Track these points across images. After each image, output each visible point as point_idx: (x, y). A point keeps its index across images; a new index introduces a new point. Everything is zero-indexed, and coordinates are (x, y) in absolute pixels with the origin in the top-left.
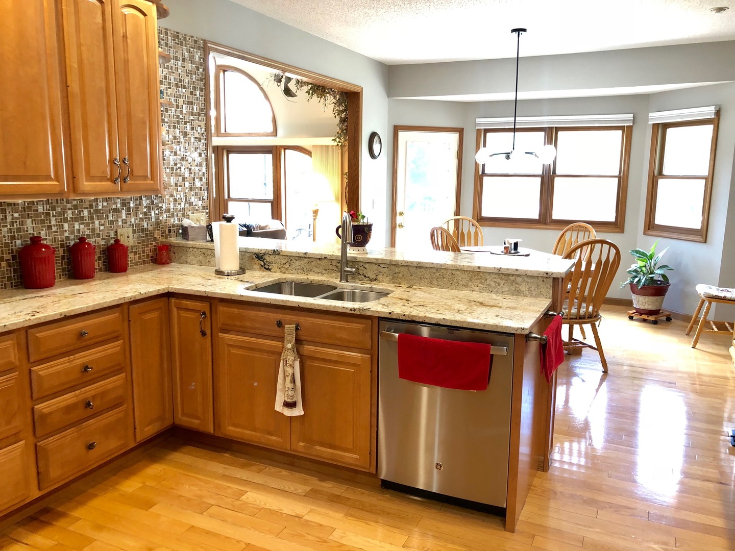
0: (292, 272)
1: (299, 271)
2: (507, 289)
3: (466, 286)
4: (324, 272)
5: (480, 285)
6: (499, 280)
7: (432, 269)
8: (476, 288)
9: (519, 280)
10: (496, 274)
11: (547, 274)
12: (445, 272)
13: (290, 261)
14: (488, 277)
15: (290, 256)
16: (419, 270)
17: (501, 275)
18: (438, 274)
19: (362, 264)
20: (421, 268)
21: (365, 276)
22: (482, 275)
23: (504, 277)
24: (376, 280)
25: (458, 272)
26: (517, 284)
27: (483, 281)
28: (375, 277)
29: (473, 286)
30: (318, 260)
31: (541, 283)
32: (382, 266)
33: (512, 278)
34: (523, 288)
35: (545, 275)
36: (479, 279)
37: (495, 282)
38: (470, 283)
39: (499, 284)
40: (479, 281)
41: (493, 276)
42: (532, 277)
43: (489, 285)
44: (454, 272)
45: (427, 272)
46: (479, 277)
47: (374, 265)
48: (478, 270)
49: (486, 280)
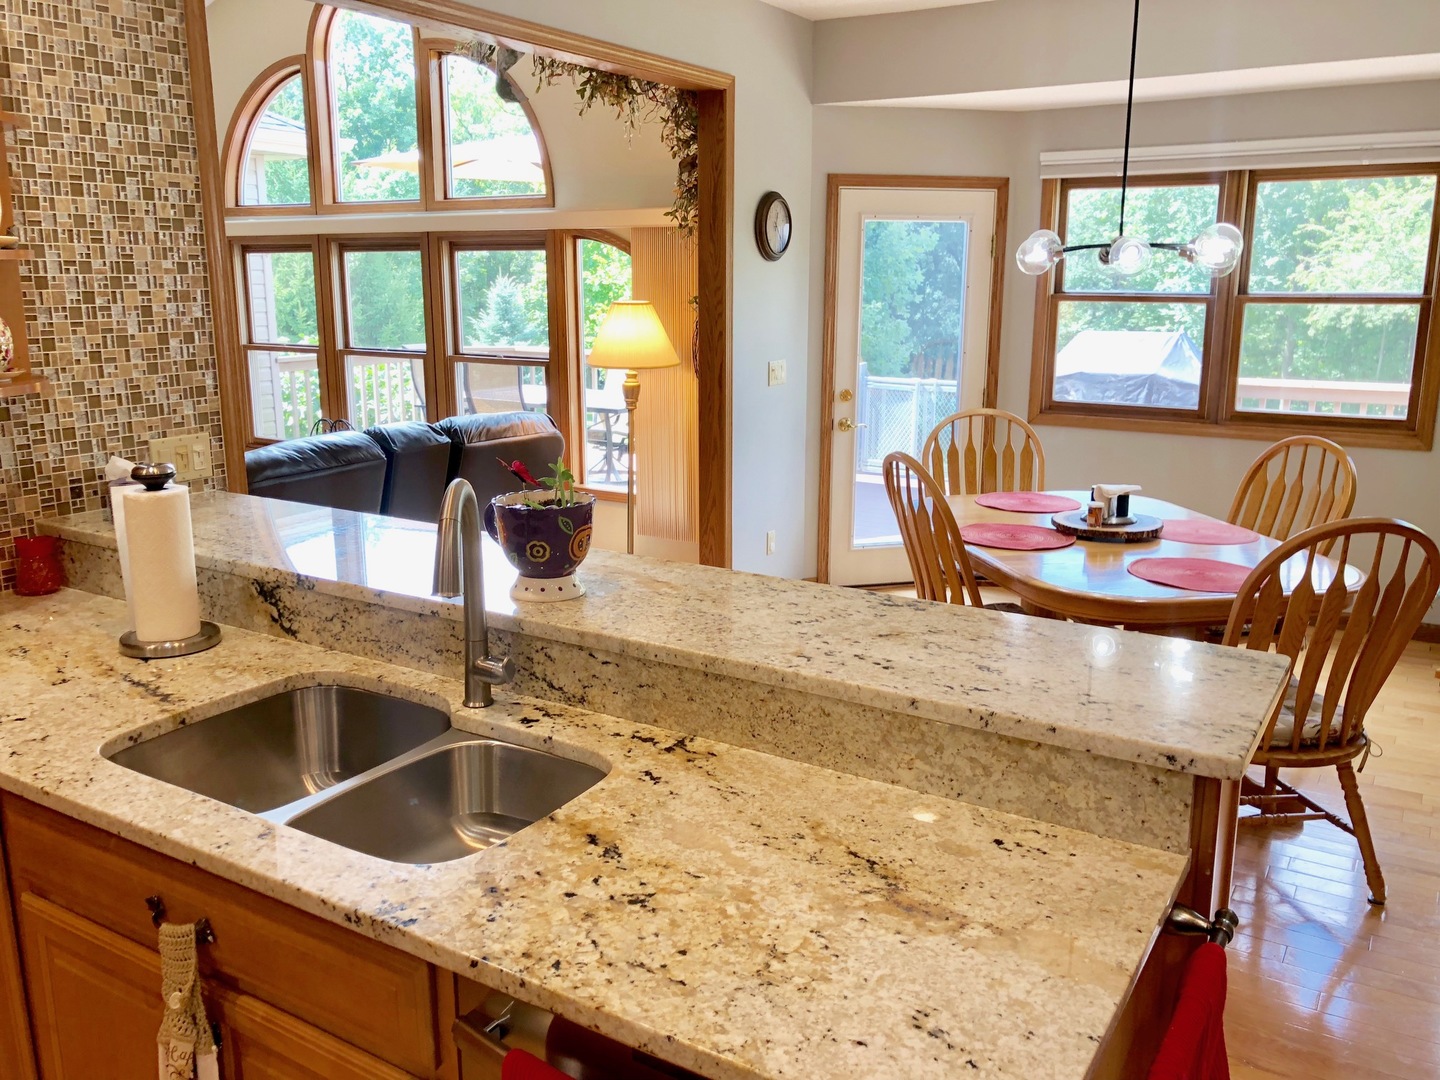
0: (349, 647)
1: (369, 646)
2: (1017, 793)
3: (869, 761)
4: (435, 657)
5: (918, 764)
6: (985, 758)
7: (757, 689)
8: (905, 775)
9: (1061, 765)
10: (975, 732)
11: (1171, 759)
12: (797, 701)
13: (342, 613)
14: (947, 740)
15: (342, 599)
16: (715, 684)
17: (995, 741)
18: (774, 706)
19: (539, 645)
20: (718, 677)
21: (551, 686)
22: (924, 728)
23: (1004, 748)
24: (582, 700)
25: (842, 709)
26: (1053, 778)
27: (930, 751)
28: (580, 692)
29: (893, 765)
30: (417, 618)
31: (1146, 788)
32: (601, 657)
33: (1036, 756)
34: (1078, 796)
35: (1163, 762)
36: (917, 743)
37: (972, 759)
38: (885, 754)
39: (987, 772)
40: (915, 750)
41: (966, 738)
42: (1114, 762)
43: (949, 768)
44: (829, 707)
45: (742, 694)
46: (916, 736)
47: (575, 652)
48: (910, 711)
49: (940, 749)
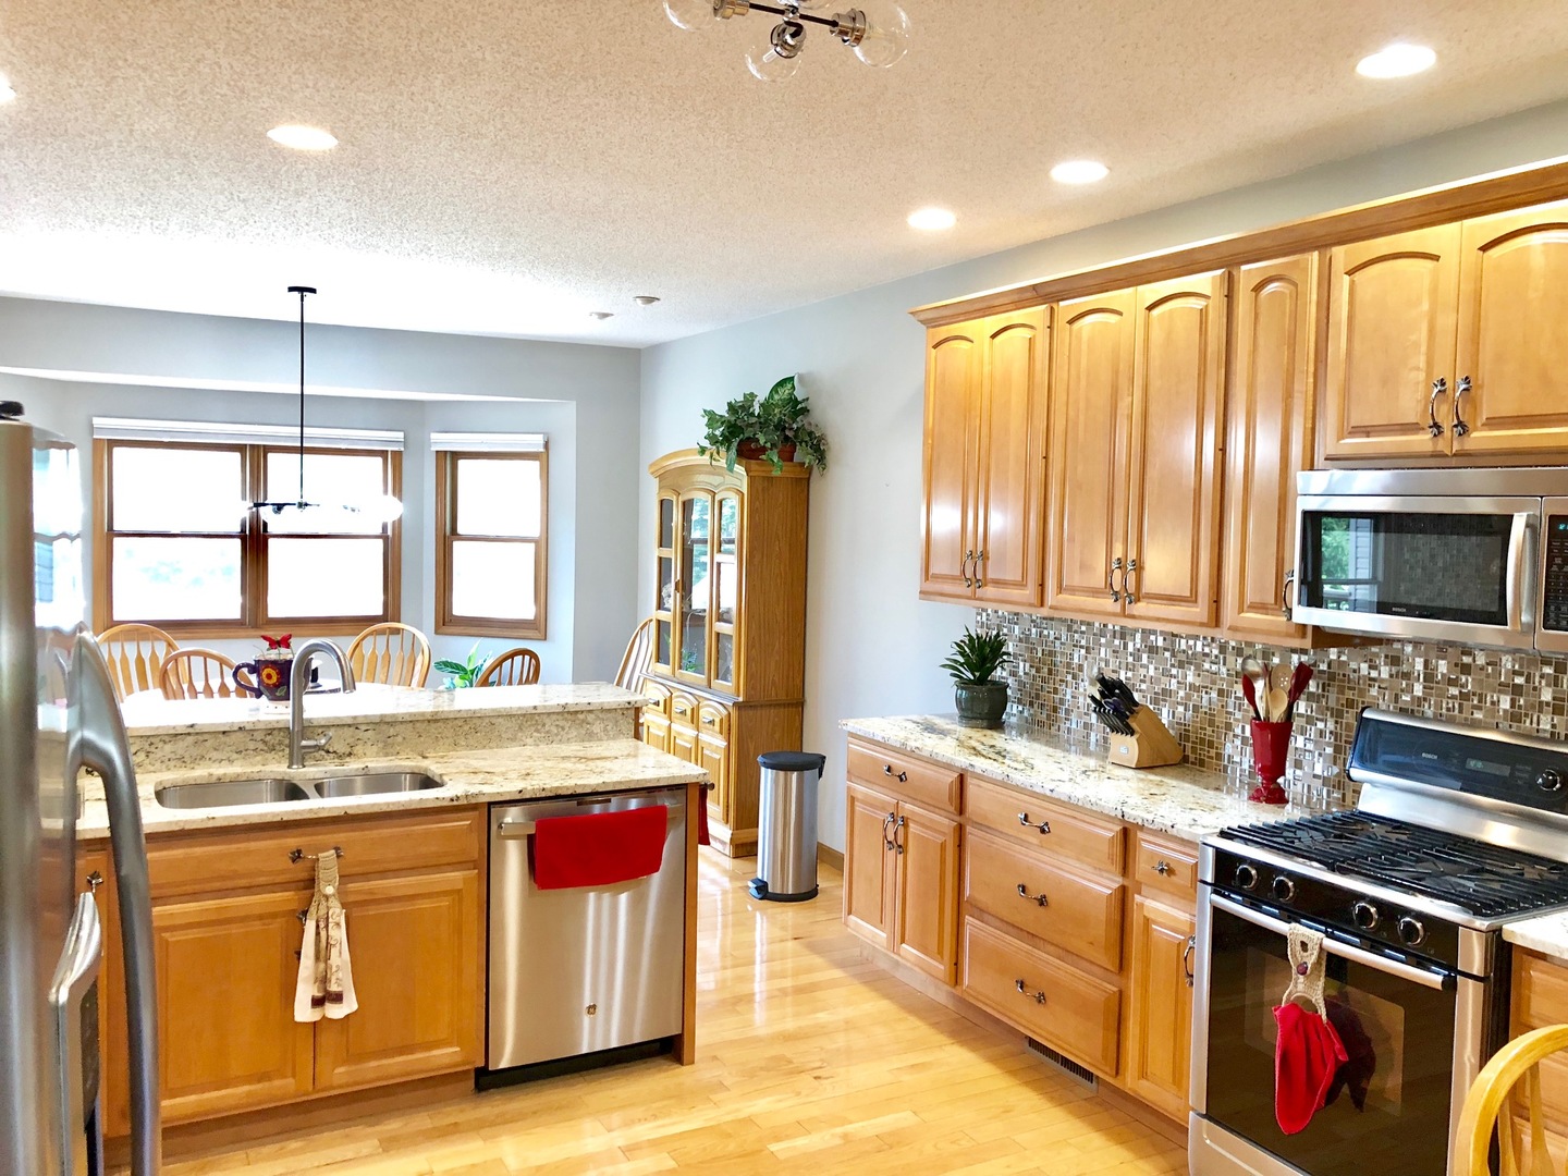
0: (152, 768)
1: (172, 763)
2: (575, 734)
3: (513, 739)
4: (235, 756)
5: (535, 734)
6: (561, 723)
7: (457, 721)
8: (529, 741)
9: (591, 717)
10: (558, 713)
11: (629, 703)
12: (478, 722)
13: (147, 747)
14: (547, 721)
15: (149, 737)
16: (433, 725)
17: (566, 715)
18: (466, 728)
19: (320, 731)
20: (436, 721)
22: (537, 718)
23: (569, 717)
25: (500, 720)
26: (588, 723)
27: (539, 727)
29: (524, 738)
30: (221, 736)
31: (621, 717)
32: (363, 728)
33: (581, 716)
34: (597, 728)
35: (627, 706)
36: (533, 725)
37: (557, 725)
38: (520, 734)
39: (563, 729)
40: (533, 729)
41: (554, 717)
42: (609, 711)
43: (548, 732)
44: (493, 720)
45: (449, 726)
46: (534, 722)
47: (346, 729)
48: (534, 712)
49: (544, 725)
